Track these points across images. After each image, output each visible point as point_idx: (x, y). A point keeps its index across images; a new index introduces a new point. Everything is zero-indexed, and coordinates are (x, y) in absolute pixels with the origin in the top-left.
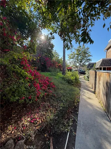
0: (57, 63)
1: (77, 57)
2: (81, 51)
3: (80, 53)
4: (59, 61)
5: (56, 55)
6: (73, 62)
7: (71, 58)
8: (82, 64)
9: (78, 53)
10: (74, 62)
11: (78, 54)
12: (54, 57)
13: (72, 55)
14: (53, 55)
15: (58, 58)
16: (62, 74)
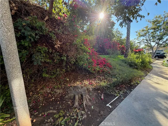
0: (119, 44)
1: (152, 32)
2: (163, 22)
3: (160, 26)
4: (121, 42)
5: (118, 35)
6: (145, 41)
7: (141, 36)
8: (161, 43)
9: (154, 27)
10: (147, 40)
11: (154, 29)
12: (115, 37)
13: (143, 31)
14: (113, 34)
15: (121, 37)
16: (124, 57)
